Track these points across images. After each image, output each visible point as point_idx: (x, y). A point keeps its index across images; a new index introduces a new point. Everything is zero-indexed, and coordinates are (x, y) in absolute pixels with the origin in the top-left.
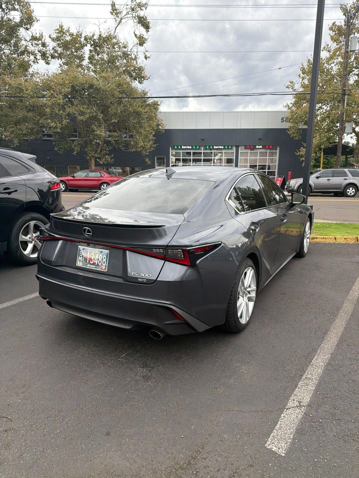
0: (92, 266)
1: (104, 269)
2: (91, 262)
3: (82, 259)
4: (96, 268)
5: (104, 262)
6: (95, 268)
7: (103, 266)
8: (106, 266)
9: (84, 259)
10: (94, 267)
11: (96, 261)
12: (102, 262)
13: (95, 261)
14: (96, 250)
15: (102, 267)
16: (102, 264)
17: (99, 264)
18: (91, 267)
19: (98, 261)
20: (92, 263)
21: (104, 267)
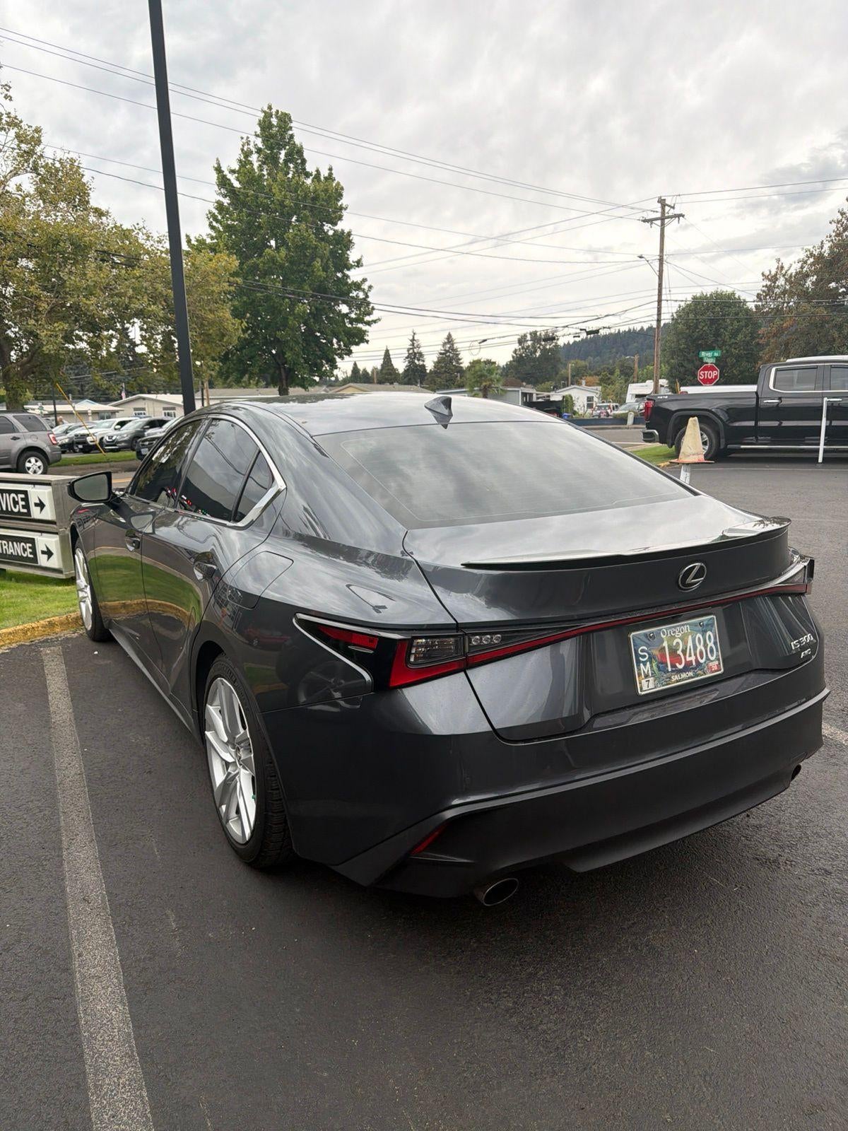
0: (684, 675)
1: (716, 668)
2: (677, 665)
3: (652, 667)
4: (697, 676)
5: (712, 651)
6: (692, 678)
7: (712, 661)
8: (718, 660)
9: (658, 667)
10: (691, 674)
11: (690, 656)
12: (707, 654)
13: (688, 659)
14: (683, 625)
15: (711, 664)
16: (708, 659)
17: (702, 661)
18: (683, 680)
19: (695, 655)
20: (680, 667)
21: (714, 665)
